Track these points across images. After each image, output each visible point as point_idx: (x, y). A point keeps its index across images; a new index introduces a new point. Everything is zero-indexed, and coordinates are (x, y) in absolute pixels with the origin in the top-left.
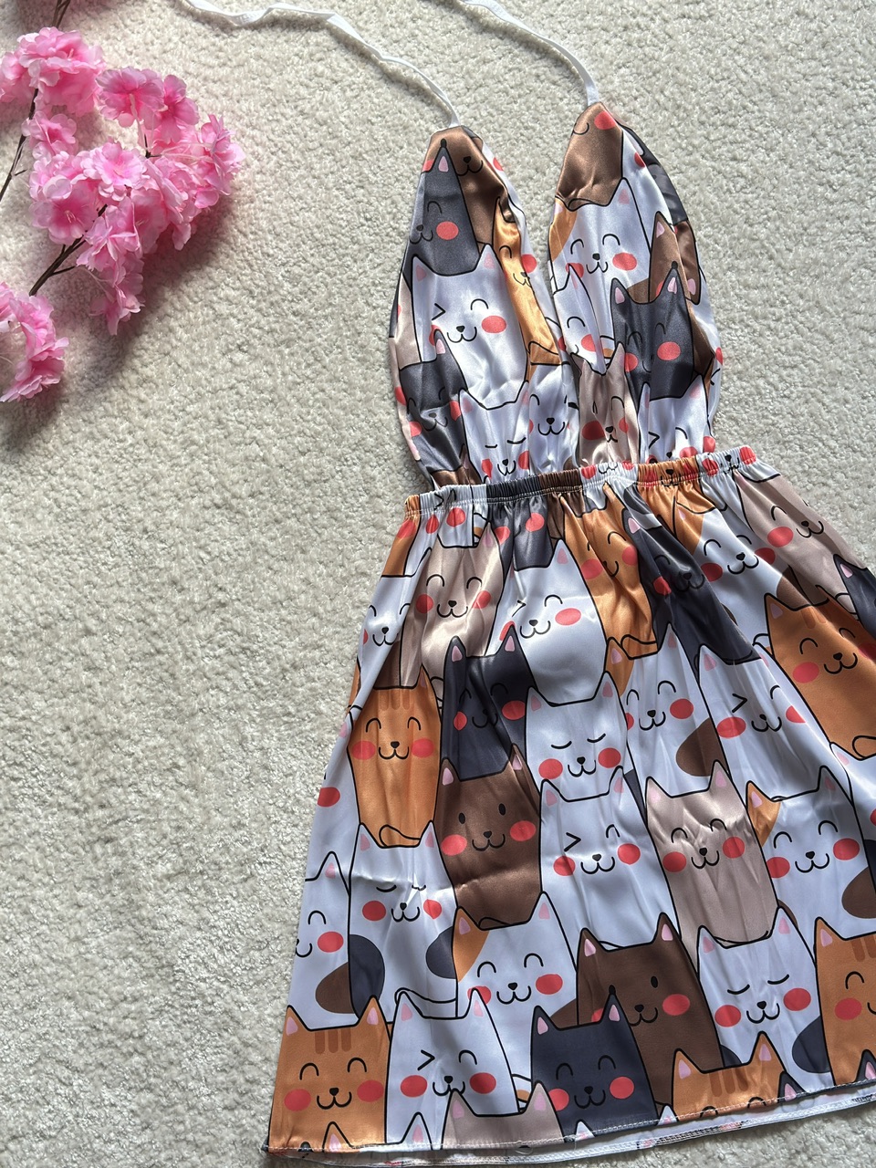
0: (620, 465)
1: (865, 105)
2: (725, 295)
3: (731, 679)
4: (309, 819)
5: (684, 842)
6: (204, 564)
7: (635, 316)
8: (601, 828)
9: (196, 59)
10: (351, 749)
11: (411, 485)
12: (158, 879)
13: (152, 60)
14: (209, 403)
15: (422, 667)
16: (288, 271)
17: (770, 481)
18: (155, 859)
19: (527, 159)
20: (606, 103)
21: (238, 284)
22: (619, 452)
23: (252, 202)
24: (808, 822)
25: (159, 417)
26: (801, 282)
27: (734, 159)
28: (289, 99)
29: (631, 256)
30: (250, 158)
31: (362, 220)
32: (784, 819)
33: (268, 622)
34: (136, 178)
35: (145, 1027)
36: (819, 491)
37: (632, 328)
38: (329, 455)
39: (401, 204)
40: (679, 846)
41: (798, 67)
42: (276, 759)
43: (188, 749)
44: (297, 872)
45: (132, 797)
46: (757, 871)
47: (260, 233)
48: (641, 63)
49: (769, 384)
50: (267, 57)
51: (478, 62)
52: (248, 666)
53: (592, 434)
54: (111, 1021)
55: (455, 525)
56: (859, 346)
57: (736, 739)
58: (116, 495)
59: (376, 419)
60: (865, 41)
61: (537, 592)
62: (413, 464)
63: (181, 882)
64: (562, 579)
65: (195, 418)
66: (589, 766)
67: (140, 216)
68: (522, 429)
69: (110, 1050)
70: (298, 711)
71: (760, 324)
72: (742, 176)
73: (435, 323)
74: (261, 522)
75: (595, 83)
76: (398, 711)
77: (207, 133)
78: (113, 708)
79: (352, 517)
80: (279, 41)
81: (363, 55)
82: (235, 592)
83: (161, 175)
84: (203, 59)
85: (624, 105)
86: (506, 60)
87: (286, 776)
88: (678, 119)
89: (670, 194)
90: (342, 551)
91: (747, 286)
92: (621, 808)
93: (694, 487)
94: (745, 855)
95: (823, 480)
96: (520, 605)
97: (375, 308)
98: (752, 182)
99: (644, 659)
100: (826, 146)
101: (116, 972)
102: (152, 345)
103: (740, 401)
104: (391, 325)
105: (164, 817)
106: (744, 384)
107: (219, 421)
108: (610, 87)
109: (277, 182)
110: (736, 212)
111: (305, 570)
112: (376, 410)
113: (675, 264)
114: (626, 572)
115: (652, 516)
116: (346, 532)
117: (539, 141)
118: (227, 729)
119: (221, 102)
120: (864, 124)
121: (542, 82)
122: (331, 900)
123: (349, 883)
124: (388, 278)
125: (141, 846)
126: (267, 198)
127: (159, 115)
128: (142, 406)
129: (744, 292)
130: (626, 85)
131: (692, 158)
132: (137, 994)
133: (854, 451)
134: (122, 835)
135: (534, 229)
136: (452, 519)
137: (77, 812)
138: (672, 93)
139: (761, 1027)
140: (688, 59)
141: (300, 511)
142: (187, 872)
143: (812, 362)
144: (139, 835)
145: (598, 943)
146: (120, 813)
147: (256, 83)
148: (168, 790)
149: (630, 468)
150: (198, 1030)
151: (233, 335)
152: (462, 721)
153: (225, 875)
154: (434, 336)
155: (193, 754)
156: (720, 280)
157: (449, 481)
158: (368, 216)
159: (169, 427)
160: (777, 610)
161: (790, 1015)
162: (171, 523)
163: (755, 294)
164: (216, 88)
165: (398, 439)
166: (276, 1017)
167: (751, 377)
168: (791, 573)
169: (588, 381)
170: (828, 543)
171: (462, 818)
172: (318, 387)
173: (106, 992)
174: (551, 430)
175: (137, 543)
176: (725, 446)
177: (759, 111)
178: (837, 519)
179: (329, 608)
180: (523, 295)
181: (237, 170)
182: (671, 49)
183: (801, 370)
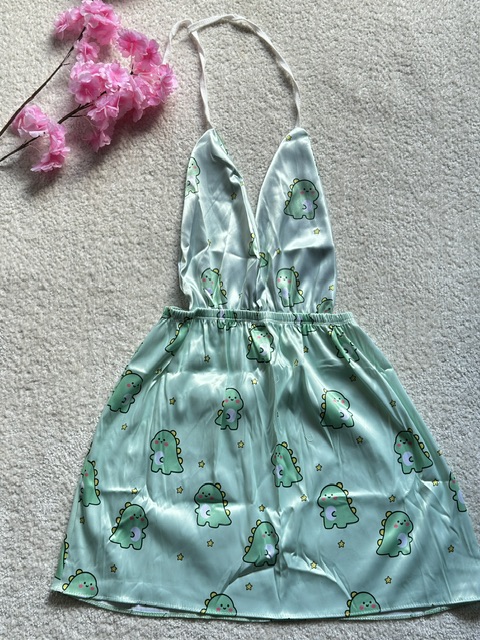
137: (16, 372)
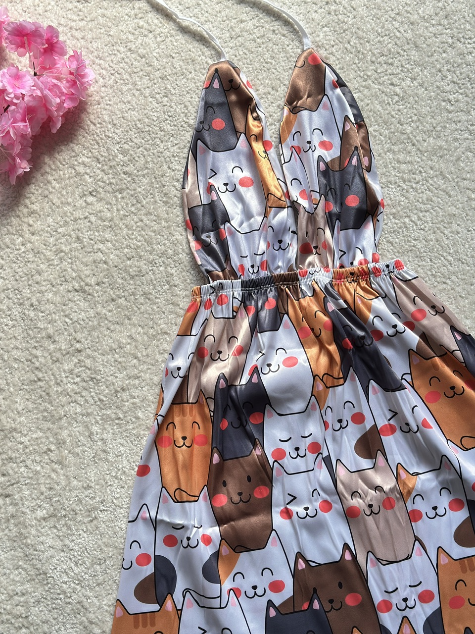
0: (322, 269)
1: (471, 53)
2: (386, 167)
3: (388, 401)
4: (131, 483)
5: (359, 500)
6: (68, 326)
7: (332, 179)
8: (309, 492)
9: (65, 16)
10: (157, 441)
11: (195, 279)
12: (37, 520)
13: (38, 16)
14: (72, 227)
15: (201, 391)
16: (121, 147)
17: (413, 281)
18: (36, 507)
19: (267, 82)
20: (315, 49)
21: (90, 154)
22: (321, 261)
23: (99, 104)
24: (433, 489)
25: (41, 235)
26: (431, 160)
27: (392, 84)
28: (123, 42)
29: (330, 142)
30: (98, 77)
31: (166, 117)
32: (420, 486)
33: (107, 362)
34: (28, 89)
35: (29, 611)
36: (441, 287)
37: (330, 185)
38: (145, 260)
39: (190, 107)
40: (356, 502)
41: (431, 29)
42: (111, 446)
43: (57, 439)
44: (124, 516)
45: (22, 469)
46: (403, 517)
47: (104, 123)
48: (336, 24)
49: (412, 221)
50: (109, 15)
51: (237, 22)
52: (94, 389)
53: (305, 250)
54: (8, 607)
55: (222, 305)
56: (466, 199)
57: (391, 437)
58: (14, 283)
59: (174, 238)
60: (471, 15)
61: (271, 347)
62: (196, 266)
63: (51, 523)
64: (286, 337)
65: (63, 236)
66: (301, 453)
67: (30, 112)
68: (263, 246)
69: (8, 625)
70: (125, 417)
71: (406, 185)
72: (397, 95)
73: (211, 181)
74: (103, 300)
75: (309, 36)
76: (186, 418)
77: (72, 62)
78: (11, 414)
79: (159, 298)
80: (117, 6)
81: (168, 16)
82: (87, 343)
83: (43, 87)
84: (69, 16)
85: (326, 50)
86: (255, 21)
87: (117, 457)
88: (359, 59)
89: (353, 105)
90: (152, 319)
91: (399, 162)
92: (321, 478)
93: (366, 284)
94: (396, 508)
95: (444, 280)
96: (261, 354)
97: (173, 170)
98: (403, 99)
99: (336, 388)
100: (447, 77)
101: (11, 577)
102: (37, 190)
103: (394, 231)
104: (183, 182)
105: (42, 481)
106: (397, 221)
107: (78, 238)
108: (318, 39)
109: (114, 92)
110: (393, 117)
111: (130, 330)
112: (174, 233)
113: (356, 148)
114: (325, 335)
115: (341, 301)
116: (155, 307)
117: (274, 71)
118: (81, 428)
119: (80, 43)
120: (470, 65)
121: (276, 34)
122: (144, 534)
123: (155, 524)
124: (182, 152)
125: (27, 500)
126: (108, 102)
127: (42, 50)
128: (30, 228)
129: (397, 165)
130: (327, 38)
131: (366, 83)
132: (24, 591)
133: (463, 263)
134: (16, 493)
135: (271, 125)
136: (220, 301)
138: (355, 43)
139: (404, 613)
140: (365, 23)
141: (127, 294)
142: (55, 516)
143: (438, 208)
144: (27, 493)
145: (307, 562)
146: (15, 479)
147: (102, 31)
148: (45, 465)
149: (328, 271)
150: (62, 614)
151: (87, 186)
152: (225, 424)
153: (79, 518)
154: (210, 189)
155: (60, 443)
156: (383, 157)
157: (219, 278)
158: (170, 115)
159: (47, 241)
160: (416, 359)
161: (421, 606)
162: (48, 300)
163: (403, 167)
164: (78, 34)
165: (187, 251)
166: (109, 606)
167: (401, 217)
168: (425, 336)
169: (303, 218)
170: (447, 319)
171: (225, 484)
172: (139, 218)
173: (5, 590)
174: (280, 247)
175: (27, 313)
176: (385, 258)
177: (407, 55)
178: (452, 304)
179: (144, 354)
180: (264, 164)
181: (90, 85)
182: (355, 17)
183: (431, 213)
